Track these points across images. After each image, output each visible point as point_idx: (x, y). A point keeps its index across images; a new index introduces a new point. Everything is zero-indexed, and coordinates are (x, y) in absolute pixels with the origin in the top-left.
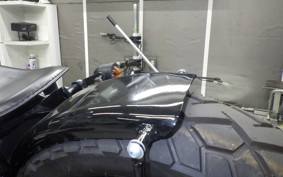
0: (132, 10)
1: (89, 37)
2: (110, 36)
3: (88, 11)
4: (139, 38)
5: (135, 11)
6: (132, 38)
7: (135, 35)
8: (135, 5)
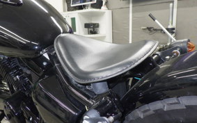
0: (169, 8)
1: (133, 30)
2: (149, 29)
3: (133, 12)
4: (174, 29)
5: (171, 9)
6: (167, 29)
7: (170, 27)
8: (171, 4)
